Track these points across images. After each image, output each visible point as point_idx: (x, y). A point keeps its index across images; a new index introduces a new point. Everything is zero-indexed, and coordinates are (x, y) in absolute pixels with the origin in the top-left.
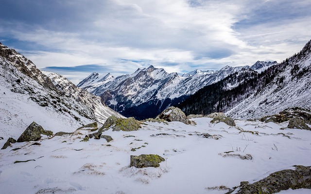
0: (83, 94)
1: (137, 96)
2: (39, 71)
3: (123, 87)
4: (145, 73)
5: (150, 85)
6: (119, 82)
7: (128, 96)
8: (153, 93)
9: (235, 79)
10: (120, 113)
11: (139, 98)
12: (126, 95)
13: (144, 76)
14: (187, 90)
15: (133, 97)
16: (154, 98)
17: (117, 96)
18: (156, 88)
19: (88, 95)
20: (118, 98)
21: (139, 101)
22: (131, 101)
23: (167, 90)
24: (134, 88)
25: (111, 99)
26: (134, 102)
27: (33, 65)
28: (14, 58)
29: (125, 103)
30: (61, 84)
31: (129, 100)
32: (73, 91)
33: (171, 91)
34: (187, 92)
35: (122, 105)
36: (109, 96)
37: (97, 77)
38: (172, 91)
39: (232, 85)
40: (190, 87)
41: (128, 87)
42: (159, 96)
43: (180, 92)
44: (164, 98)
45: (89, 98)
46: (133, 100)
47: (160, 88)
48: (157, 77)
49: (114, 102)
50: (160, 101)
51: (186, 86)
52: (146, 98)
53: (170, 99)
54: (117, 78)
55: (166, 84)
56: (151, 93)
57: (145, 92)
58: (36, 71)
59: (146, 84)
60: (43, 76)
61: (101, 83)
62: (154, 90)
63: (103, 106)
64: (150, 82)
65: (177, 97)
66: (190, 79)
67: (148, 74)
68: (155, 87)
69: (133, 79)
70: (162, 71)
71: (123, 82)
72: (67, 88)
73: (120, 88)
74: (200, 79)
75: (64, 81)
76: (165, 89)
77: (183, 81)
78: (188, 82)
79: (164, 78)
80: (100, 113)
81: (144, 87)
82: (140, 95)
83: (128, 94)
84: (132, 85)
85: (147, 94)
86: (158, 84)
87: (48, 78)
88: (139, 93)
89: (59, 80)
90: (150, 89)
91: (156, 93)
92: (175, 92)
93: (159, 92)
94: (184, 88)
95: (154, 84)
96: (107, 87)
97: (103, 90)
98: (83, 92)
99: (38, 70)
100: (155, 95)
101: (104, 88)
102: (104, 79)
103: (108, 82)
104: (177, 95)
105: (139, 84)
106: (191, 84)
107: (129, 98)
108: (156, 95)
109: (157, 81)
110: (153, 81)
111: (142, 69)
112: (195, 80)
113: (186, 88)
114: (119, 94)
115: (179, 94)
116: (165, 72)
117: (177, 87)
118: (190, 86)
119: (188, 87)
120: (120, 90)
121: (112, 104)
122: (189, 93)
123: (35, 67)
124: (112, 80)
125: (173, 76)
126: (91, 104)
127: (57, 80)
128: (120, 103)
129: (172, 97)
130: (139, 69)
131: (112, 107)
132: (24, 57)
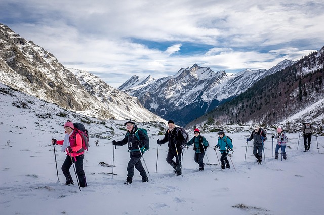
0: (116, 94)
1: (180, 98)
2: (61, 65)
3: (164, 88)
4: (188, 72)
5: (194, 86)
6: (160, 84)
7: (170, 98)
8: (198, 95)
9: (314, 61)
10: (162, 117)
11: (182, 100)
12: (167, 97)
13: (188, 76)
14: (237, 90)
15: (176, 100)
16: (199, 100)
17: (158, 99)
18: (201, 89)
19: (122, 95)
20: (159, 101)
21: (182, 104)
22: (173, 103)
23: (213, 91)
24: (176, 89)
25: (151, 102)
26: (177, 105)
27: (54, 59)
28: (27, 47)
29: (167, 107)
30: (91, 83)
31: (171, 103)
32: (104, 90)
33: (218, 92)
34: (238, 92)
35: (164, 109)
36: (150, 99)
37: (137, 80)
38: (220, 92)
39: (309, 69)
40: (241, 87)
41: (170, 88)
42: (204, 98)
43: (229, 93)
44: (211, 100)
45: (123, 98)
46: (175, 102)
47: (206, 88)
48: (202, 77)
49: (155, 106)
50: (206, 103)
51: (236, 85)
52: (190, 100)
53: (217, 100)
54: (158, 81)
55: (212, 84)
56: (196, 94)
57: (188, 94)
58: (58, 65)
59: (190, 85)
60: (65, 71)
61: (142, 86)
62: (199, 91)
63: (139, 108)
64: (194, 83)
65: (226, 98)
66: (241, 78)
67: (192, 73)
68: (201, 87)
69: (175, 80)
70: (207, 70)
71: (164, 83)
72: (97, 87)
73: (160, 90)
74: (252, 77)
75: (95, 79)
76: (212, 89)
77: (232, 80)
78: (238, 81)
79: (210, 78)
80: (135, 115)
81: (187, 88)
82: (184, 97)
83: (170, 96)
84: (174, 86)
85: (191, 96)
86: (203, 84)
87: (71, 73)
88: (182, 95)
89: (89, 78)
90: (194, 90)
91: (202, 94)
92: (224, 92)
93: (205, 93)
94: (233, 88)
95: (198, 84)
96: (148, 89)
97: (143, 93)
98: (116, 91)
99: (59, 64)
100: (200, 96)
101: (144, 91)
102: (144, 82)
103: (149, 85)
104: (226, 96)
105: (182, 85)
106: (241, 83)
107: (172, 101)
108: (202, 97)
109: (202, 81)
110: (198, 82)
111: (185, 68)
112: (247, 78)
113: (237, 87)
114: (160, 96)
115: (228, 94)
116: (211, 71)
117: (226, 87)
118: (240, 85)
119: (239, 87)
120: (162, 92)
121: (152, 107)
122: (240, 93)
123: (57, 61)
124: (153, 82)
125: (219, 74)
126: (125, 106)
127: (85, 79)
128: (161, 106)
129: (219, 99)
130: (182, 69)
131: (153, 111)
132: (43, 49)
